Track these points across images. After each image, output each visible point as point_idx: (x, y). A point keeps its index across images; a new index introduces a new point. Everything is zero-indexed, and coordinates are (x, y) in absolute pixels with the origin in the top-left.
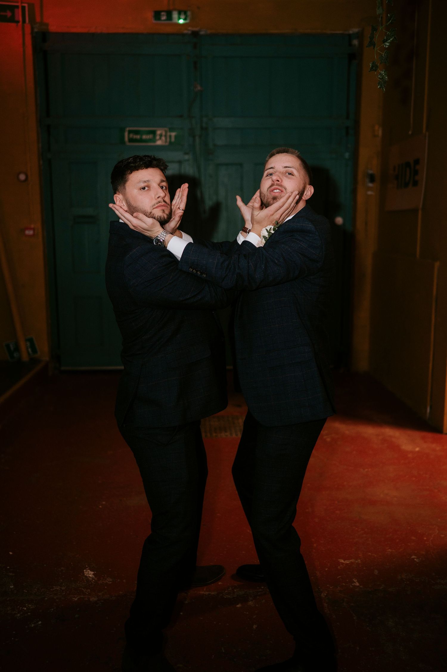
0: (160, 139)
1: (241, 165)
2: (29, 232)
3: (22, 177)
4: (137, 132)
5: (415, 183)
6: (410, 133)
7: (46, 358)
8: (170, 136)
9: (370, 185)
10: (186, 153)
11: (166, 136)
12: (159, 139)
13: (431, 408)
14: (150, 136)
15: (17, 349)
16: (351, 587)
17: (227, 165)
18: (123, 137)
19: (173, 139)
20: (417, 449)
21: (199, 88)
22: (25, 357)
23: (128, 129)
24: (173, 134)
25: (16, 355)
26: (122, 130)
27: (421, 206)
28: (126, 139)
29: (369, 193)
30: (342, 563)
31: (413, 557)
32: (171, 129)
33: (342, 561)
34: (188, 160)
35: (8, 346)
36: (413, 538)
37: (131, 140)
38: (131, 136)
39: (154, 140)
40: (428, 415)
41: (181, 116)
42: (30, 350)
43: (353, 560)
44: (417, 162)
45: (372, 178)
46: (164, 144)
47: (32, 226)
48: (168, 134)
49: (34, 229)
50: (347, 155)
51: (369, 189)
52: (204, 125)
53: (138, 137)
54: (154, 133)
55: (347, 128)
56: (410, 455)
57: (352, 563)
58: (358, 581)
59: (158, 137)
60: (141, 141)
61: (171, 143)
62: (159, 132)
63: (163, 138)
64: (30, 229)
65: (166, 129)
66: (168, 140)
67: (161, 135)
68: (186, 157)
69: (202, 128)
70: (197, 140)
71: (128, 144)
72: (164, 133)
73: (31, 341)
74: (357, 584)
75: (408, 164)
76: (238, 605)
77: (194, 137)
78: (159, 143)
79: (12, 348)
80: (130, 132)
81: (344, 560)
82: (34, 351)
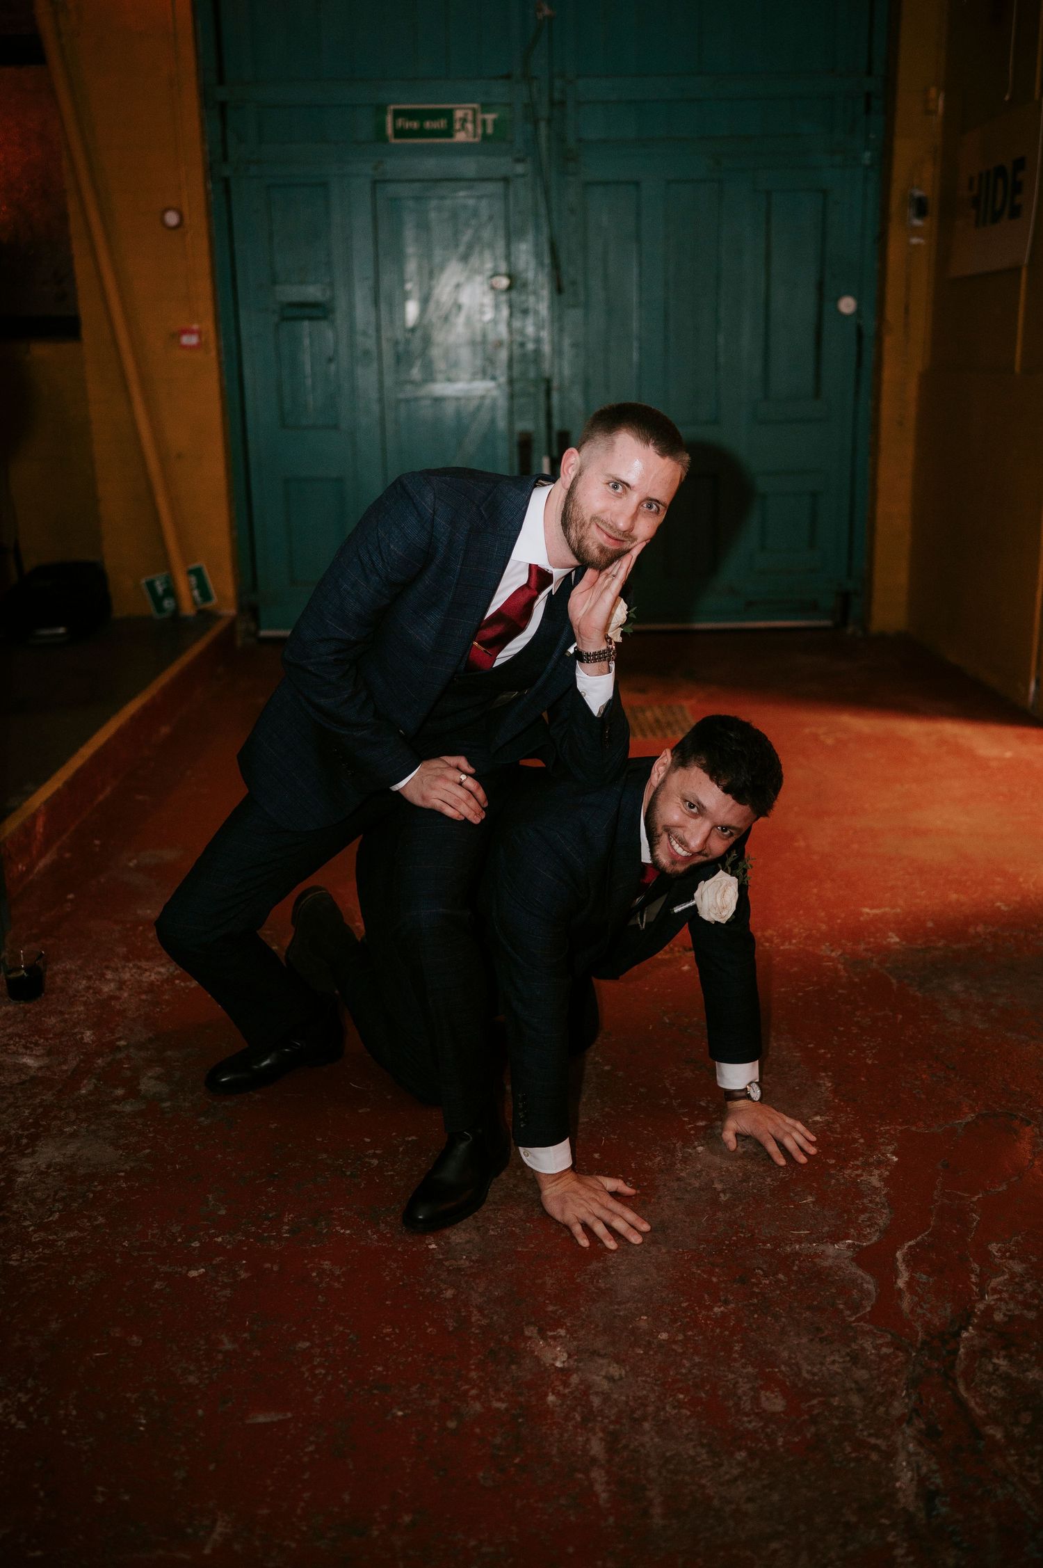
0: (463, 128)
1: (637, 184)
2: (188, 340)
3: (172, 218)
4: (410, 115)
5: (1016, 212)
6: (1007, 98)
7: (229, 611)
8: (484, 122)
9: (917, 222)
10: (518, 161)
11: (474, 122)
12: (459, 130)
13: (1038, 682)
14: (441, 124)
15: (171, 592)
16: (885, 943)
17: (606, 183)
18: (381, 127)
19: (490, 130)
20: (1008, 754)
21: (547, 11)
22: (188, 610)
23: (392, 107)
24: (490, 117)
25: (168, 604)
26: (381, 109)
27: (1026, 261)
28: (390, 130)
29: (915, 241)
30: (868, 914)
31: (998, 904)
32: (486, 107)
33: (867, 910)
34: (523, 176)
35: (151, 585)
36: (998, 879)
37: (399, 133)
38: (400, 122)
39: (448, 132)
40: (1031, 697)
41: (508, 77)
42: (196, 593)
43: (887, 909)
44: (1020, 164)
45: (921, 208)
46: (471, 140)
47: (195, 327)
48: (480, 117)
49: (199, 333)
50: (867, 157)
51: (915, 231)
52: (557, 96)
53: (415, 125)
54: (449, 114)
55: (868, 96)
56: (994, 764)
57: (885, 914)
58: (897, 935)
59: (457, 126)
60: (421, 133)
61: (485, 137)
62: (459, 114)
63: (470, 126)
64: (191, 332)
65: (475, 106)
66: (480, 131)
67: (464, 120)
68: (520, 168)
69: (552, 103)
70: (543, 126)
71: (393, 141)
72: (470, 117)
73: (198, 573)
74: (897, 940)
75: (1000, 171)
76: (684, 966)
77: (536, 123)
78: (460, 137)
79: (160, 589)
80: (398, 114)
81: (871, 909)
82: (206, 595)
